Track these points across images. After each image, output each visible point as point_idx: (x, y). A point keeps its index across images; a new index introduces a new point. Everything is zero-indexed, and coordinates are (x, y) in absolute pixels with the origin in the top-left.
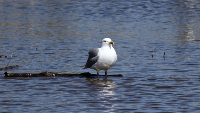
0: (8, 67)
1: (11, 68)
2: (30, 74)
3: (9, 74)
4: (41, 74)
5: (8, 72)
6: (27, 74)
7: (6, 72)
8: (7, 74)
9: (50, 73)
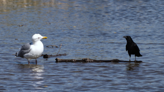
0: (58, 54)
1: (61, 55)
2: (74, 60)
3: (59, 60)
4: (83, 60)
5: (58, 59)
6: (73, 60)
7: (57, 59)
8: (58, 60)
9: (90, 59)
